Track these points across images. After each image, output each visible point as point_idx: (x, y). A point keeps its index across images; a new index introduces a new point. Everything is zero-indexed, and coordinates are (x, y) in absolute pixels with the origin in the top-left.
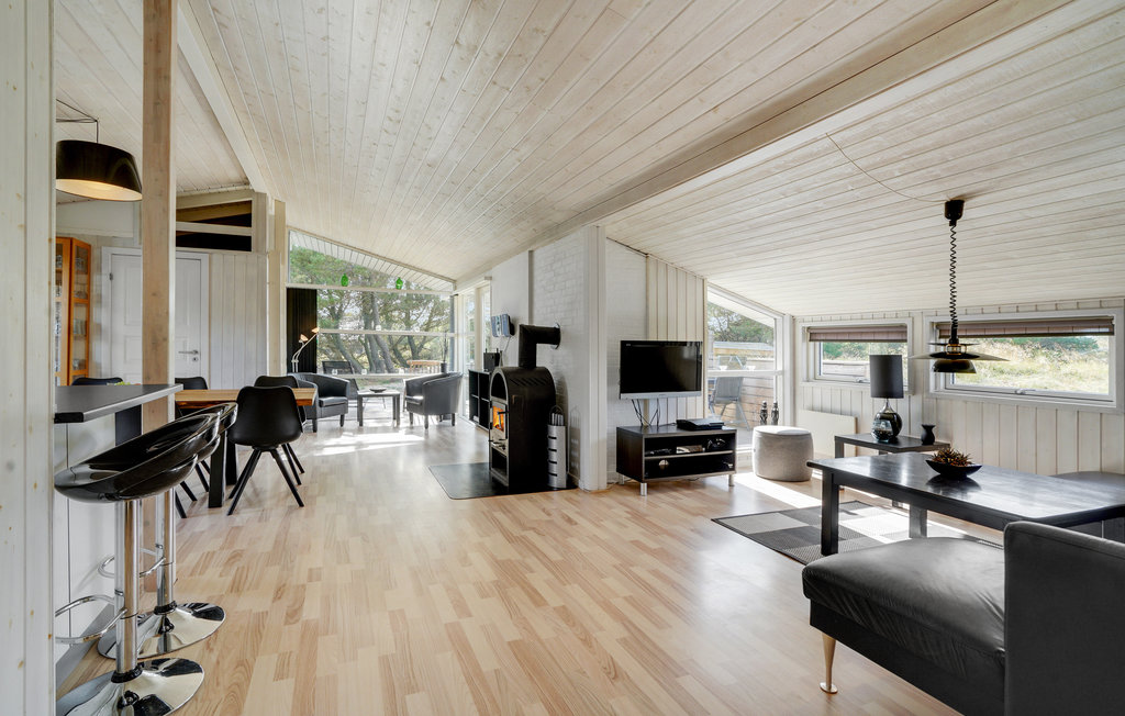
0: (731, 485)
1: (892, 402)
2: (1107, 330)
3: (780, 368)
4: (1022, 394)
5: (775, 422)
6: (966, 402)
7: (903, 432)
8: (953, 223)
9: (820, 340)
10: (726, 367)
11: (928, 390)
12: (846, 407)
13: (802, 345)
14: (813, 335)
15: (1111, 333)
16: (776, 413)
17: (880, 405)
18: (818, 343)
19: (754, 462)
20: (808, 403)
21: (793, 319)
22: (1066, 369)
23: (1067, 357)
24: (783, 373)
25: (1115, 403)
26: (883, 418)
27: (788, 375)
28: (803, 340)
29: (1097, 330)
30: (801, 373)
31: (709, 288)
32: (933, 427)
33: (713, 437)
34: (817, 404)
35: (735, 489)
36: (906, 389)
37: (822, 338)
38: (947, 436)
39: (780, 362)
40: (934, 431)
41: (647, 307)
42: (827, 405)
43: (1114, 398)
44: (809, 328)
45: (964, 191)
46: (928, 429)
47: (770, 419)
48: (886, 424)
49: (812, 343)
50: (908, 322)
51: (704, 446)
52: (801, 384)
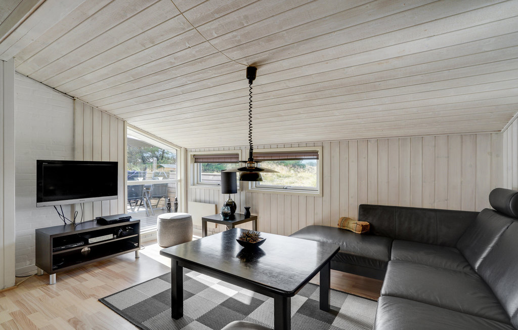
0: (137, 258)
1: (232, 195)
2: (316, 157)
3: (179, 178)
4: (286, 189)
5: (176, 210)
6: (264, 194)
7: (237, 211)
8: (251, 82)
9: (200, 162)
10: (162, 178)
11: (248, 188)
12: (212, 199)
13: (190, 165)
14: (197, 159)
15: (317, 158)
16: (176, 204)
17: (226, 198)
18: (199, 164)
19: (158, 237)
20: (193, 198)
21: (186, 150)
22: (299, 175)
23: (299, 171)
24: (180, 181)
25: (319, 191)
26: (227, 205)
27: (183, 182)
28: (191, 163)
29: (312, 157)
30: (190, 181)
31: (128, 127)
32: (249, 208)
33: (124, 227)
34: (198, 198)
35: (140, 260)
36: (238, 188)
37: (201, 161)
38: (257, 212)
39: (180, 175)
40: (250, 210)
41: (74, 136)
42: (203, 198)
43: (318, 189)
44: (194, 155)
45: (256, 60)
46: (247, 209)
47: (173, 208)
48: (228, 209)
49: (196, 164)
50: (239, 152)
51: (117, 234)
52: (190, 187)
